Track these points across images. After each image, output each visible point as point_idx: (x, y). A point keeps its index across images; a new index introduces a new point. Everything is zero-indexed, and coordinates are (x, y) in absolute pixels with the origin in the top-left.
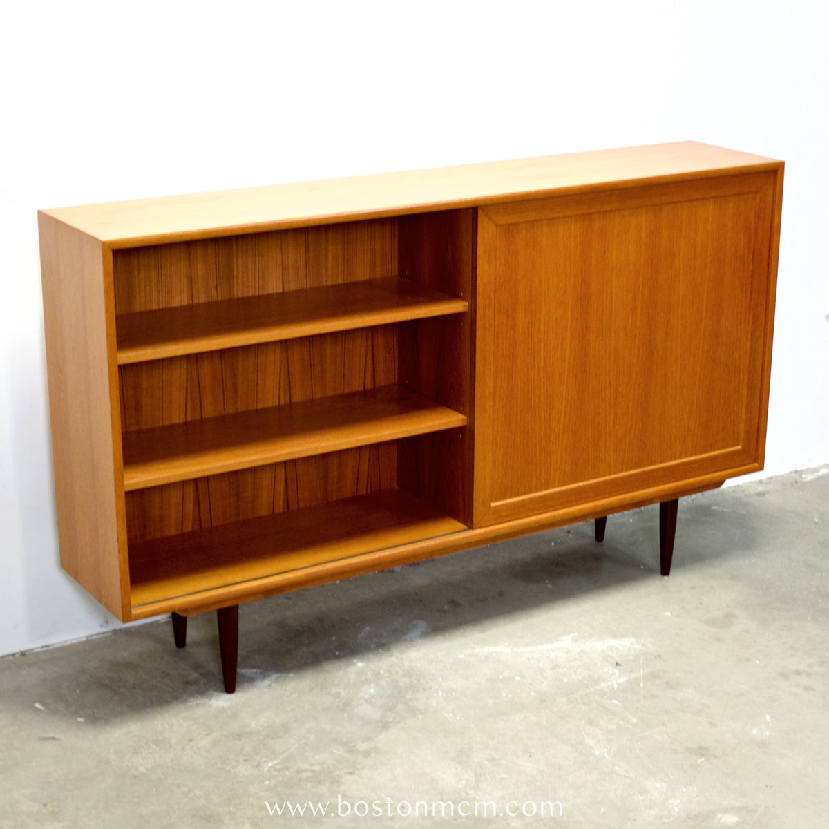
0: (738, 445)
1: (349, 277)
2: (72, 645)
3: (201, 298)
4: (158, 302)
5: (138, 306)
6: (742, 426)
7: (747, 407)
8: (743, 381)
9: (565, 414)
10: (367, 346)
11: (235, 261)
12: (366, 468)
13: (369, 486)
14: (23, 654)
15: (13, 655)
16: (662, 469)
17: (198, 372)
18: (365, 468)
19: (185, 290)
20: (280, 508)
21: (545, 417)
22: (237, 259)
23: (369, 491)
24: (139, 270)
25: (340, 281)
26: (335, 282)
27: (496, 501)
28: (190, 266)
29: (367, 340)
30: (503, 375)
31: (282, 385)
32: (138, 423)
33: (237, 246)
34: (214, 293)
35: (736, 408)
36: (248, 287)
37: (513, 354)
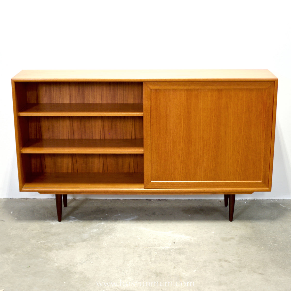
0: (260, 180)
1: (125, 102)
2: (41, 200)
3: (74, 102)
4: (60, 101)
5: (53, 102)
6: (262, 173)
7: (264, 167)
8: (262, 157)
10: (132, 125)
11: (85, 92)
13: (134, 170)
14: (27, 199)
15: (24, 199)
17: (72, 124)
18: (132, 164)
19: (68, 99)
20: (101, 171)
22: (86, 92)
23: (134, 172)
24: (53, 91)
25: (122, 102)
26: (120, 103)
27: (152, 181)
28: (70, 92)
29: (132, 123)
31: (101, 132)
32: (53, 136)
33: (86, 87)
34: (78, 101)
35: (259, 167)
36: (90, 100)
37: (159, 133)
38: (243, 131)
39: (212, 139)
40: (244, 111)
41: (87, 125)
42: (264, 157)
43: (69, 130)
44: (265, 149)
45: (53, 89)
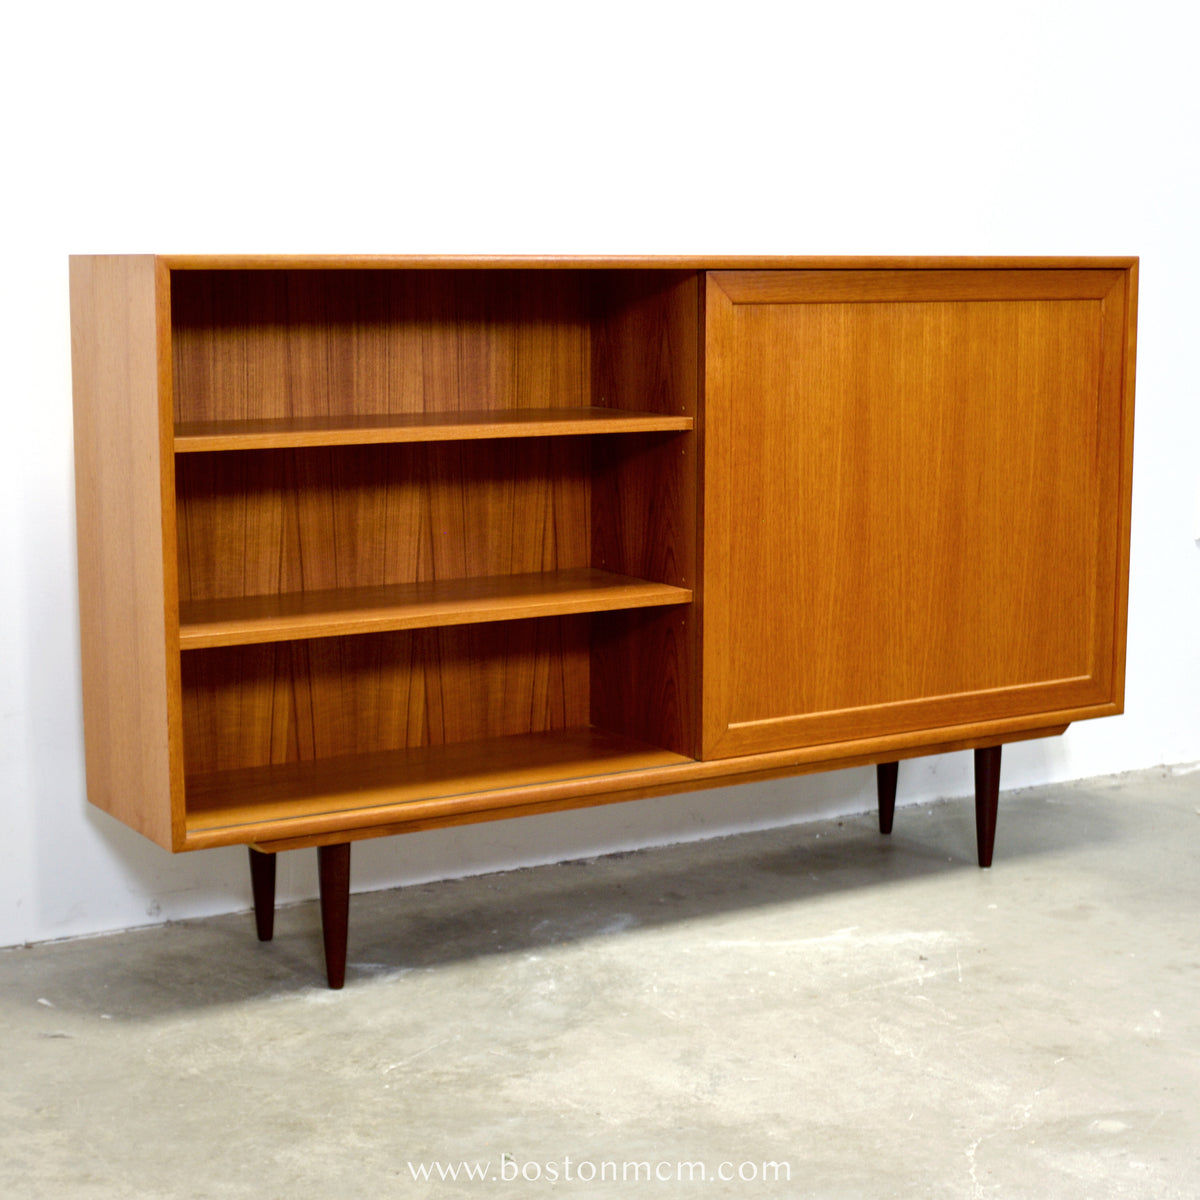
0: (1085, 674)
1: (520, 401)
3: (305, 410)
4: (242, 409)
5: (212, 413)
6: (1091, 645)
7: (1097, 616)
8: (1090, 577)
9: (836, 601)
10: (546, 506)
11: (355, 359)
12: (544, 692)
13: (549, 721)
14: (29, 946)
15: (14, 947)
16: (978, 697)
17: (298, 520)
18: (542, 690)
19: (283, 394)
20: (417, 739)
21: (806, 600)
22: (359, 358)
23: (549, 728)
24: (215, 360)
25: (507, 405)
27: (735, 722)
28: (290, 361)
29: (546, 499)
30: (744, 528)
31: (422, 552)
32: (208, 587)
33: (358, 338)
34: (323, 404)
35: (1081, 617)
36: (374, 400)
37: (759, 499)
38: (1032, 473)
39: (936, 514)
40: (1036, 391)
41: (361, 522)
42: (1099, 574)
43: (281, 552)
44: (1099, 541)
45: (214, 348)
